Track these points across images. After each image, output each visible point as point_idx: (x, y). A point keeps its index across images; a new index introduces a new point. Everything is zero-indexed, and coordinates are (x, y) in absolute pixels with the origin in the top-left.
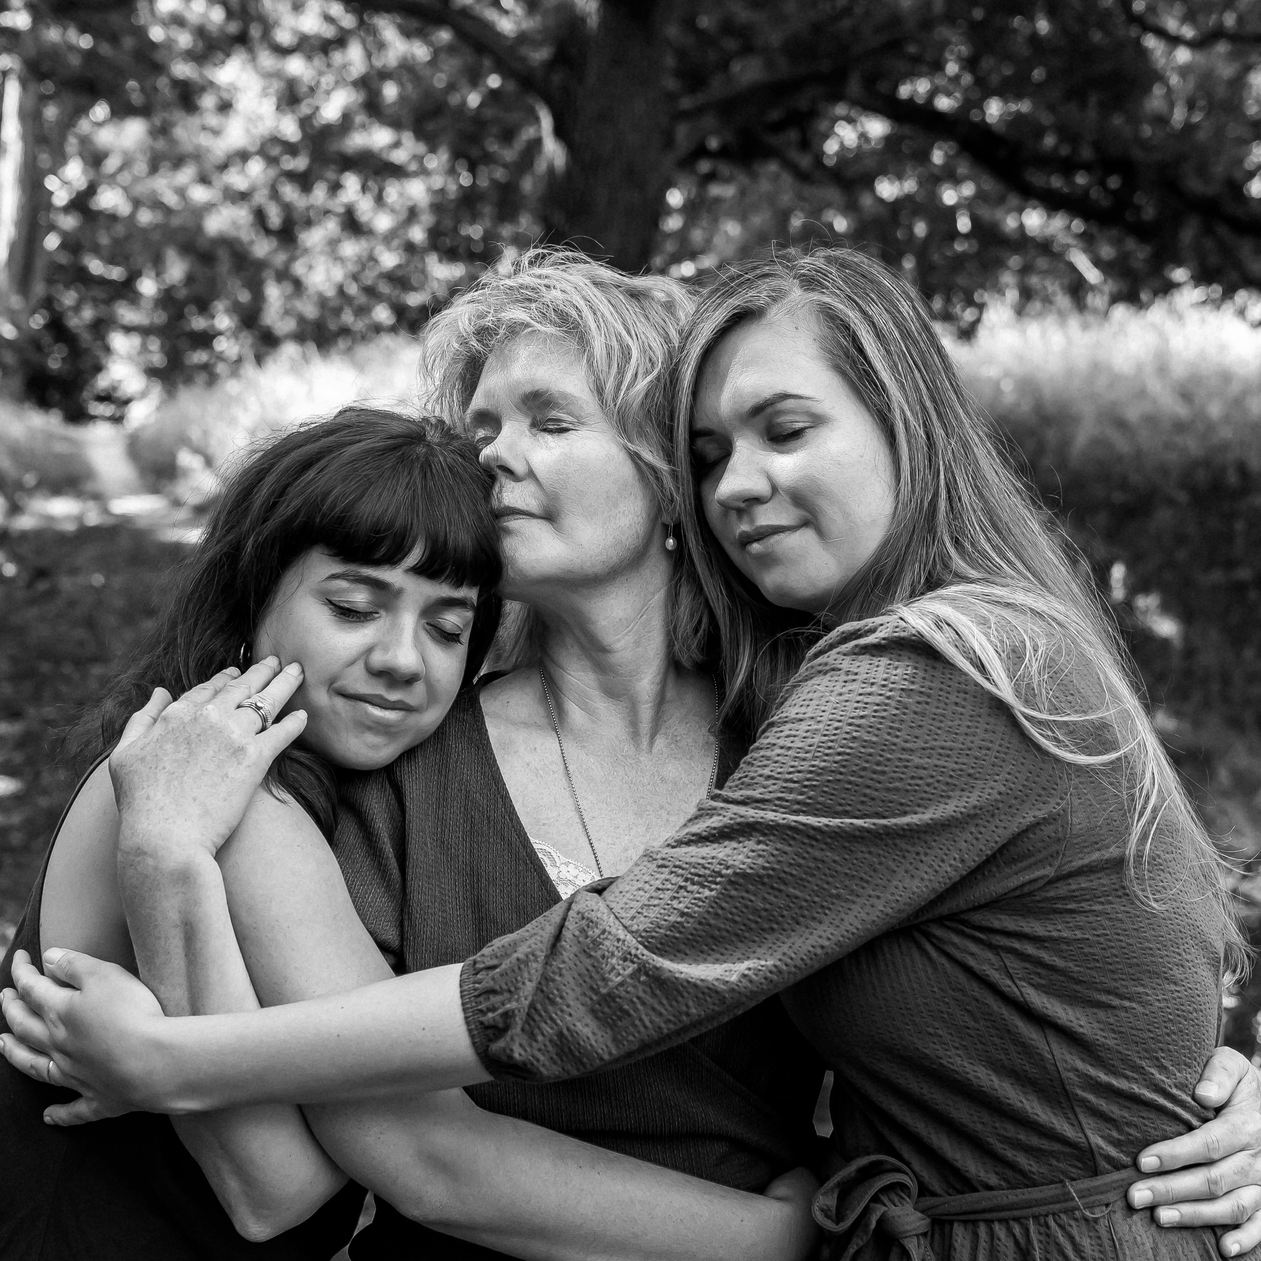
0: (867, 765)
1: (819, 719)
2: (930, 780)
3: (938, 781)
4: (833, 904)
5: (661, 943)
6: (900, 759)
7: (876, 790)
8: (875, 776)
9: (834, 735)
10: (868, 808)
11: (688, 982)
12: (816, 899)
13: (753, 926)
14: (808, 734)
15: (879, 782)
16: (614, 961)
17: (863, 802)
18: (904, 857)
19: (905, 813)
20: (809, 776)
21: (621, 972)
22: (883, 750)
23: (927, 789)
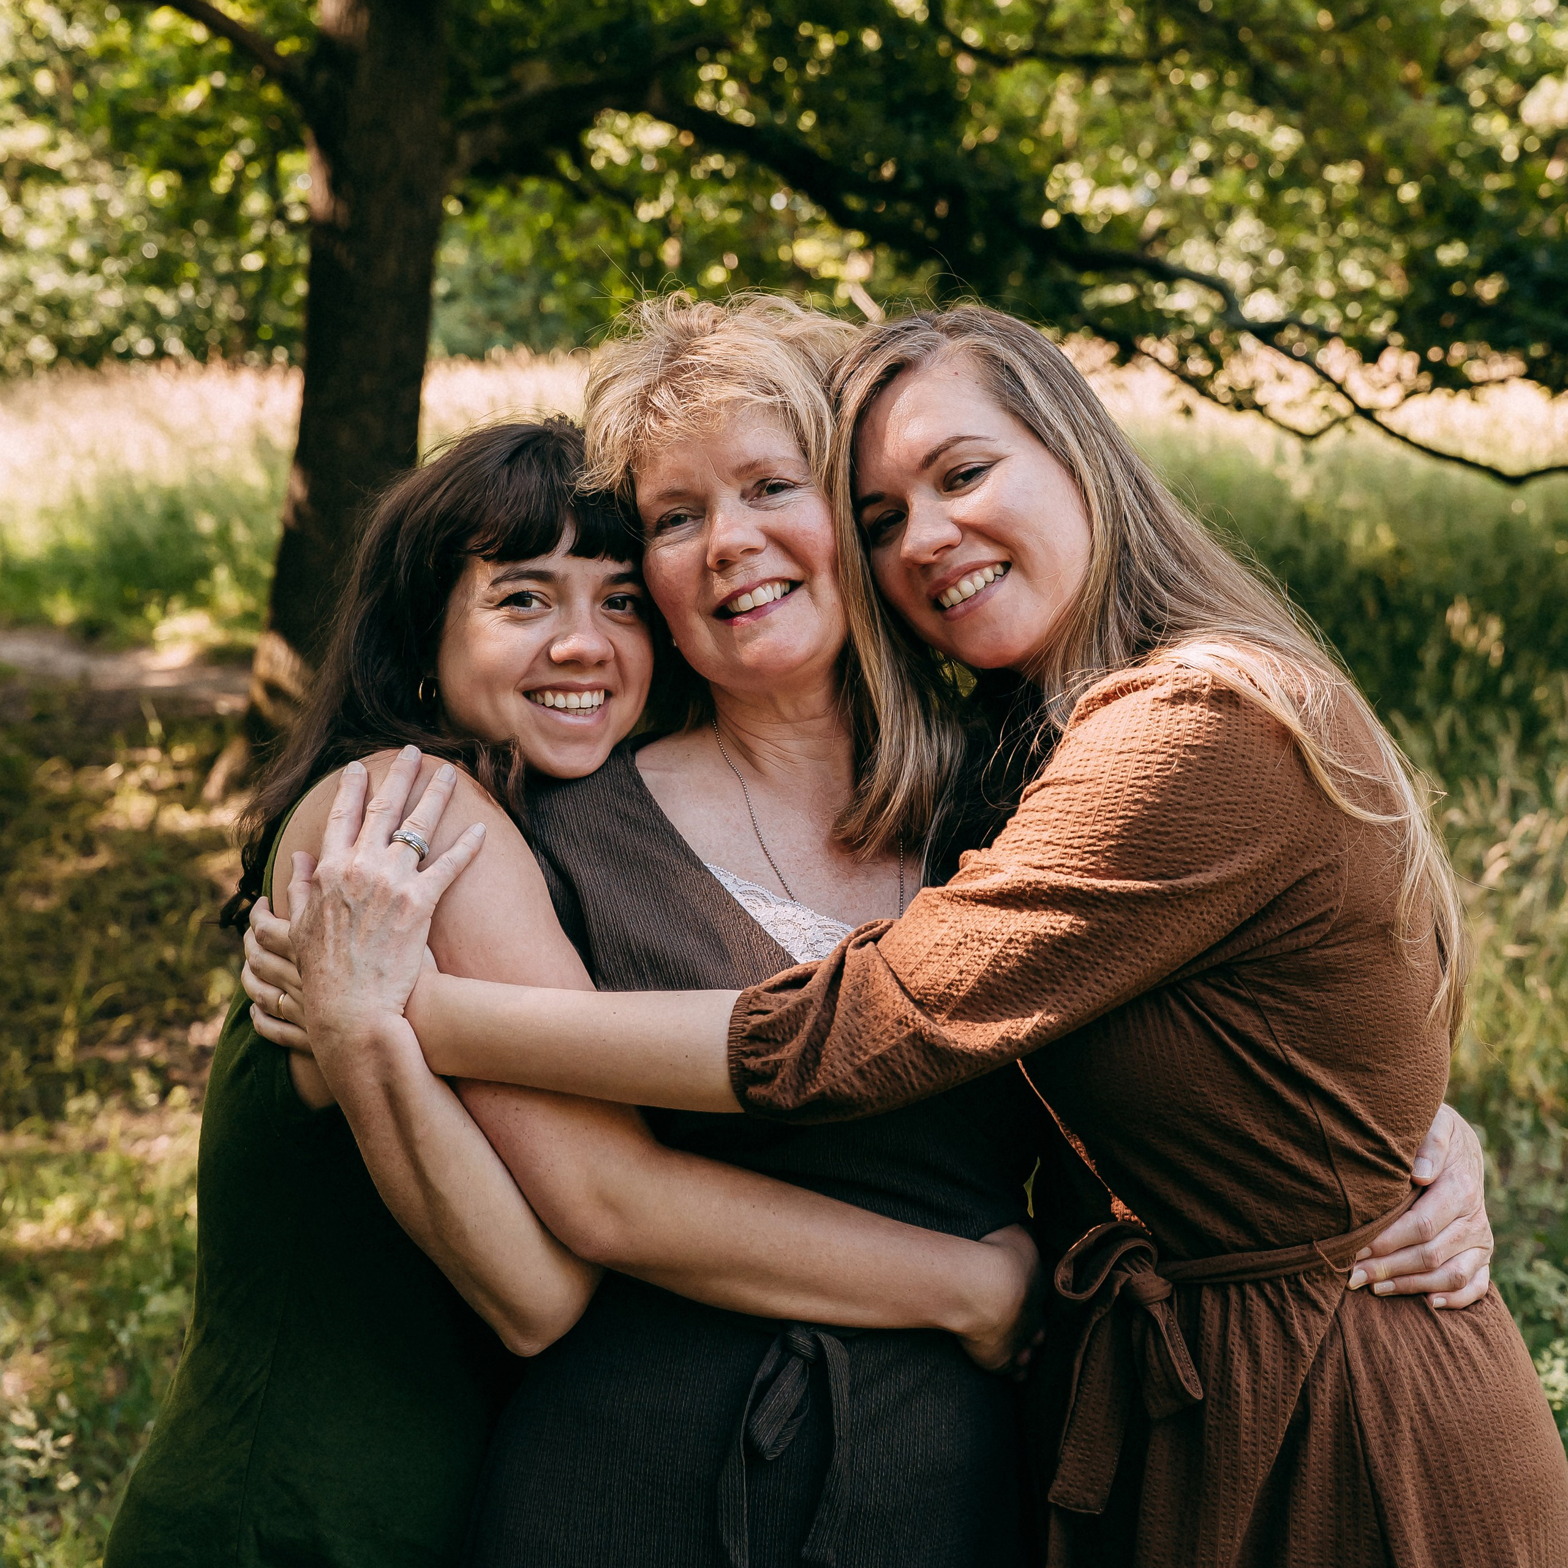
0: (1150, 827)
1: (1099, 781)
2: (1215, 837)
3: (1223, 837)
4: (1117, 967)
5: (939, 1001)
6: (1185, 819)
7: (1161, 851)
8: (1158, 837)
9: (1116, 797)
10: (1153, 870)
11: (963, 1052)
12: (1100, 961)
13: (1034, 986)
14: (1088, 797)
15: (1164, 843)
16: (888, 1023)
17: (1147, 865)
18: (1189, 918)
19: (1189, 872)
20: (1091, 841)
21: (896, 1035)
22: (1167, 811)
23: (1212, 846)
